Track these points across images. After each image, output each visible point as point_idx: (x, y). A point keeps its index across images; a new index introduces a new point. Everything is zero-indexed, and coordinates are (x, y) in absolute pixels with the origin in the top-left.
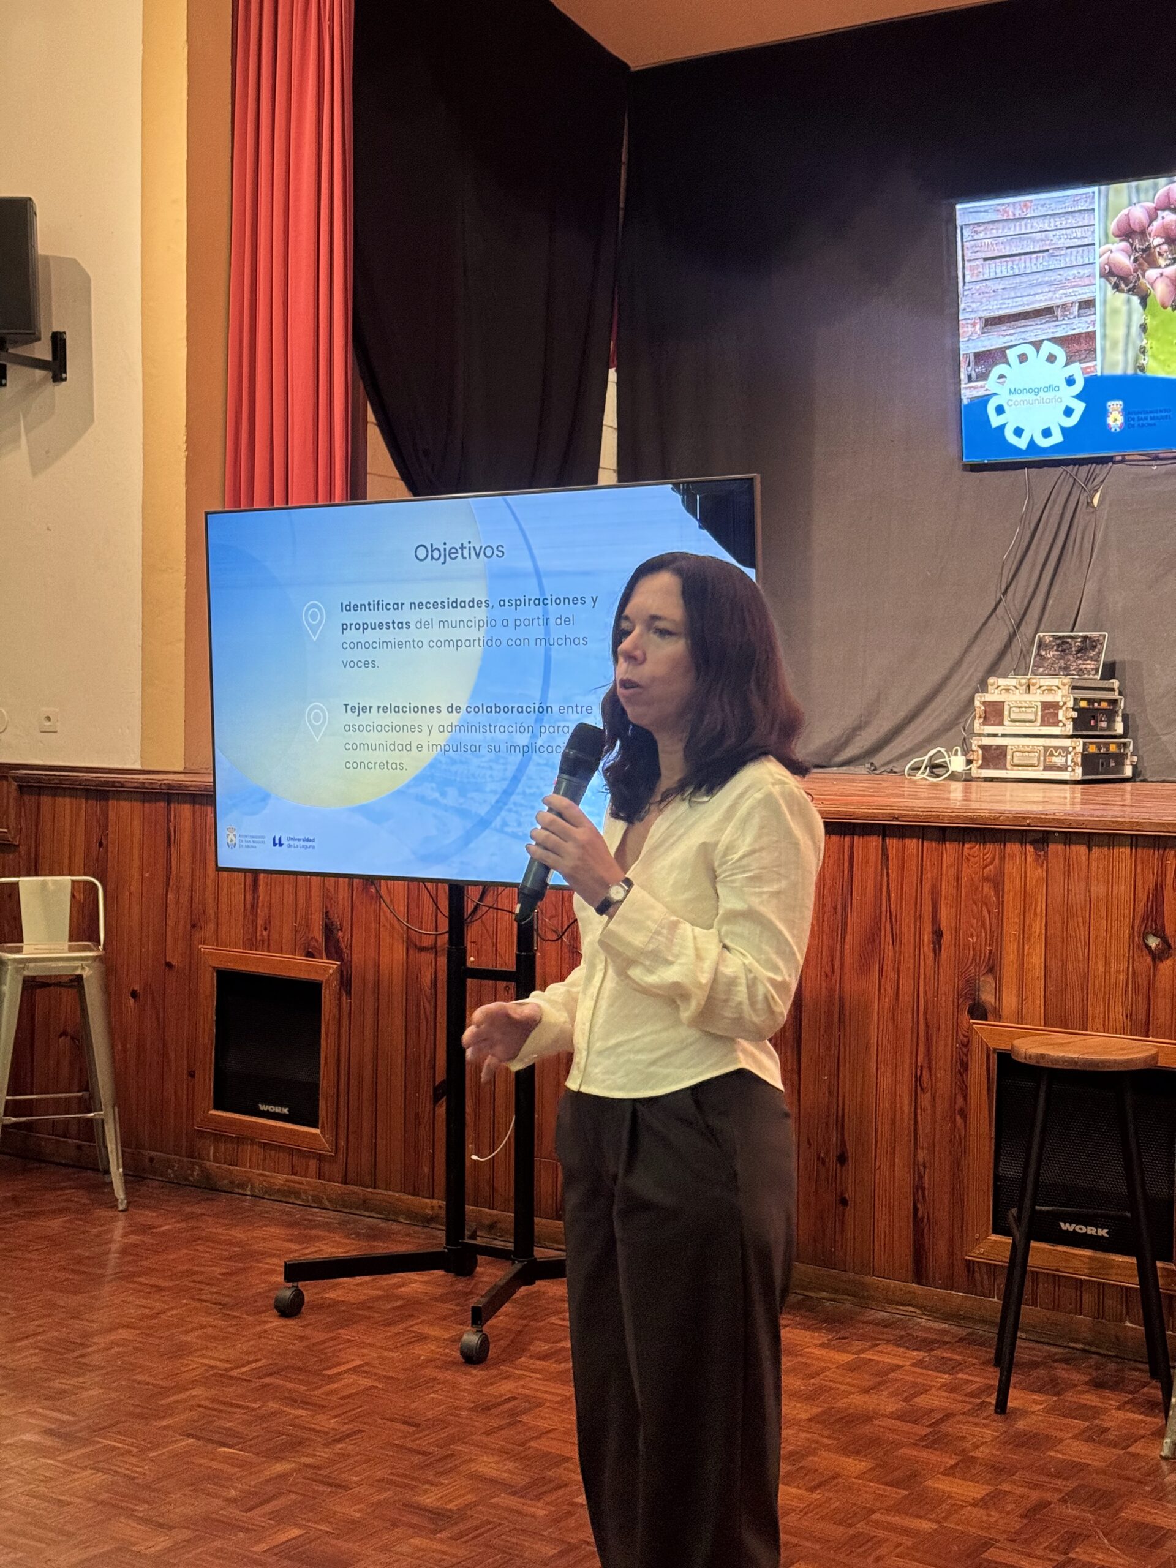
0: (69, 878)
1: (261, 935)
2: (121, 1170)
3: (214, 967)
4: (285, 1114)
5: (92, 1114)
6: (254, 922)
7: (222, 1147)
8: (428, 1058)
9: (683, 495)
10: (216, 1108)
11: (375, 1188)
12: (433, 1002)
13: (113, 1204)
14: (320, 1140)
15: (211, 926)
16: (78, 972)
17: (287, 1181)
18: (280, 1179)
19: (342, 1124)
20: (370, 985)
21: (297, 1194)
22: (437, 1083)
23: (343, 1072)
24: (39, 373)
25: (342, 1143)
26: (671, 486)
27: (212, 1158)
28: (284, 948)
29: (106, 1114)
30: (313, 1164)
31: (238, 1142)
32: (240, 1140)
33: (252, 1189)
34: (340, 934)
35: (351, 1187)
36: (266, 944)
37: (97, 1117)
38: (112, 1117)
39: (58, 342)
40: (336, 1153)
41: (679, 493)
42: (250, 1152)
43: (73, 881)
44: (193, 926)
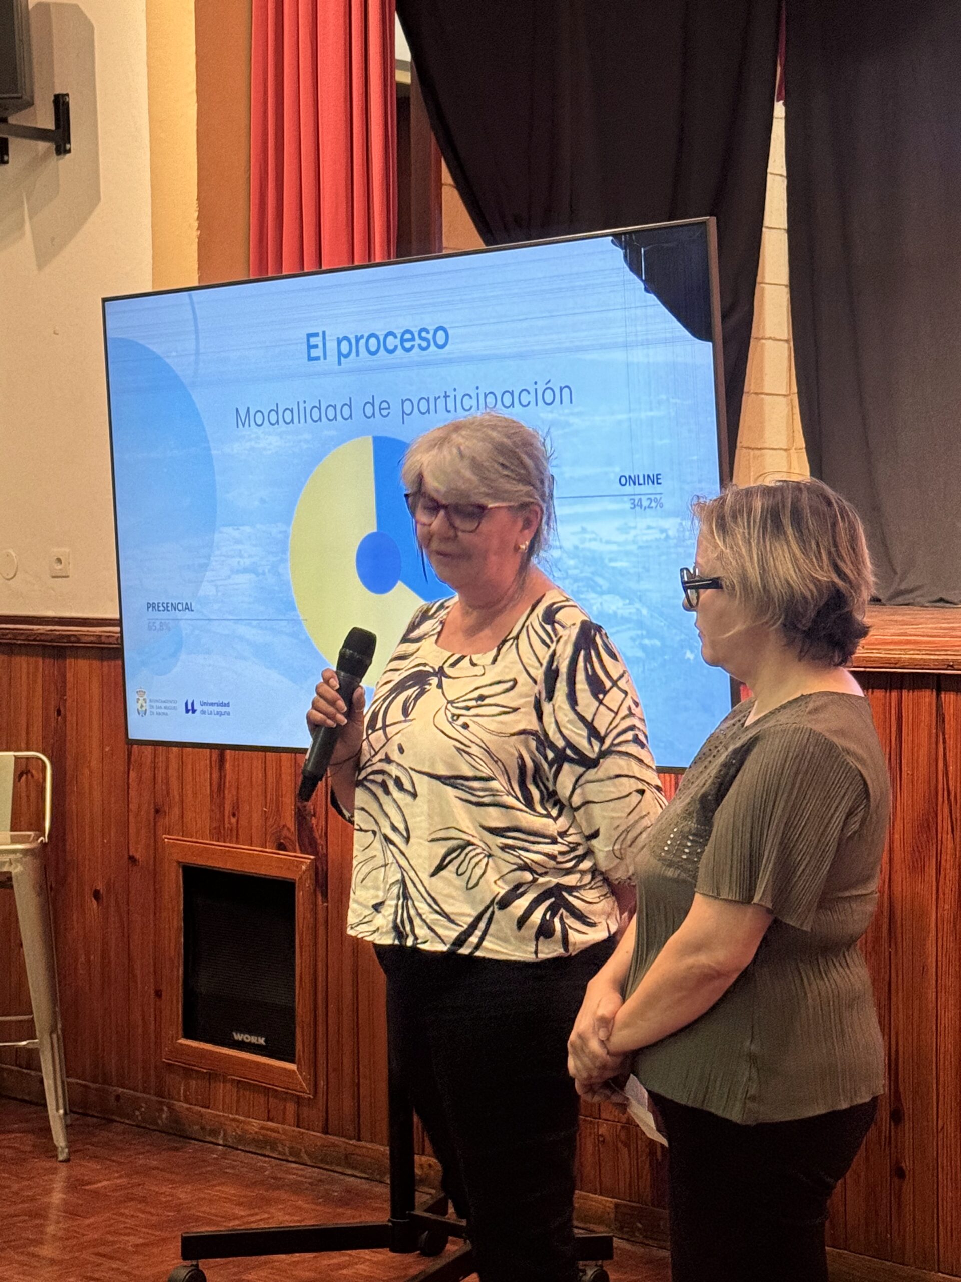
0: (11, 753)
1: (230, 823)
2: (61, 1111)
3: (179, 863)
4: (259, 1046)
5: (24, 1043)
6: (221, 806)
7: (193, 1083)
9: (625, 248)
10: (187, 1036)
11: (359, 1140)
14: (297, 1079)
15: (176, 811)
17: (262, 1128)
18: (255, 1125)
19: (321, 1059)
21: (273, 1144)
23: (321, 995)
24: (42, 146)
25: (322, 1083)
26: (610, 238)
27: (182, 1098)
28: (254, 840)
29: (41, 1043)
30: (291, 1107)
31: (209, 1079)
32: (212, 1076)
33: (225, 1139)
34: (314, 821)
35: (333, 1138)
36: (234, 834)
37: (31, 1046)
38: (49, 1046)
39: (61, 105)
40: (316, 1093)
41: (621, 247)
42: (221, 1090)
43: (15, 756)
44: (157, 811)
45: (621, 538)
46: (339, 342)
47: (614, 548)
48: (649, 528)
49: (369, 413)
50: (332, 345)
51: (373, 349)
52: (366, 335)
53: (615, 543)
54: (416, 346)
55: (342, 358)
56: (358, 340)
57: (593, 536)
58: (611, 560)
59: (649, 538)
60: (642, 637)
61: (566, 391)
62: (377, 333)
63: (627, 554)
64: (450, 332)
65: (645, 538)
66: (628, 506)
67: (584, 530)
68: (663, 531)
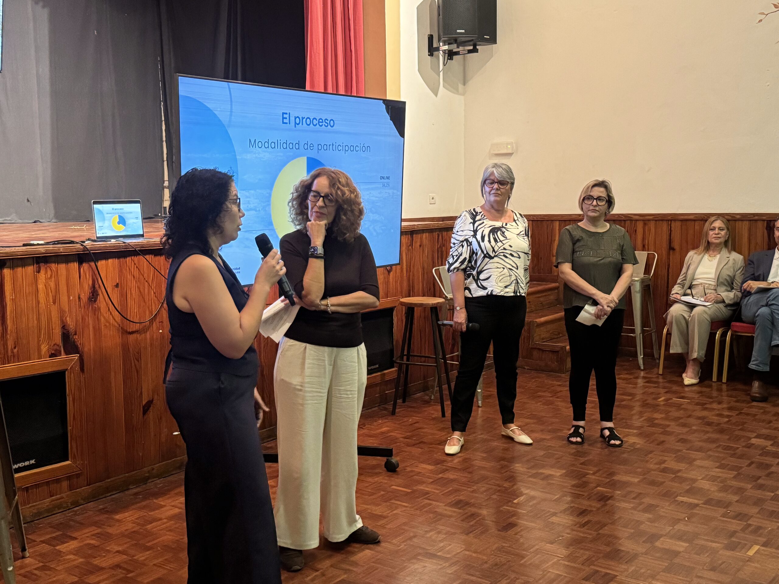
49: (306, 148)
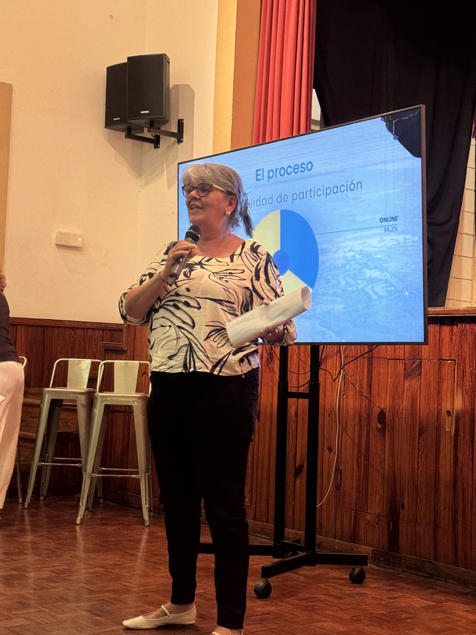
0: (138, 362)
2: (148, 506)
5: (134, 476)
8: (293, 454)
9: (386, 121)
11: (268, 523)
12: (295, 424)
13: (143, 522)
16: (130, 404)
20: (268, 416)
22: (297, 467)
23: (255, 462)
24: (173, 140)
25: (254, 499)
26: (381, 118)
29: (141, 476)
35: (257, 522)
37: (137, 477)
38: (144, 478)
39: (180, 124)
40: (251, 503)
41: (385, 121)
43: (139, 363)
45: (380, 245)
46: (269, 172)
47: (377, 249)
48: (392, 239)
50: (266, 174)
51: (282, 174)
52: (280, 168)
53: (377, 247)
54: (300, 171)
55: (270, 179)
56: (276, 170)
57: (368, 245)
58: (375, 255)
59: (392, 244)
60: (387, 287)
61: (359, 184)
62: (284, 167)
63: (382, 251)
64: (313, 163)
65: (389, 244)
66: (383, 230)
67: (364, 243)
68: (397, 240)
